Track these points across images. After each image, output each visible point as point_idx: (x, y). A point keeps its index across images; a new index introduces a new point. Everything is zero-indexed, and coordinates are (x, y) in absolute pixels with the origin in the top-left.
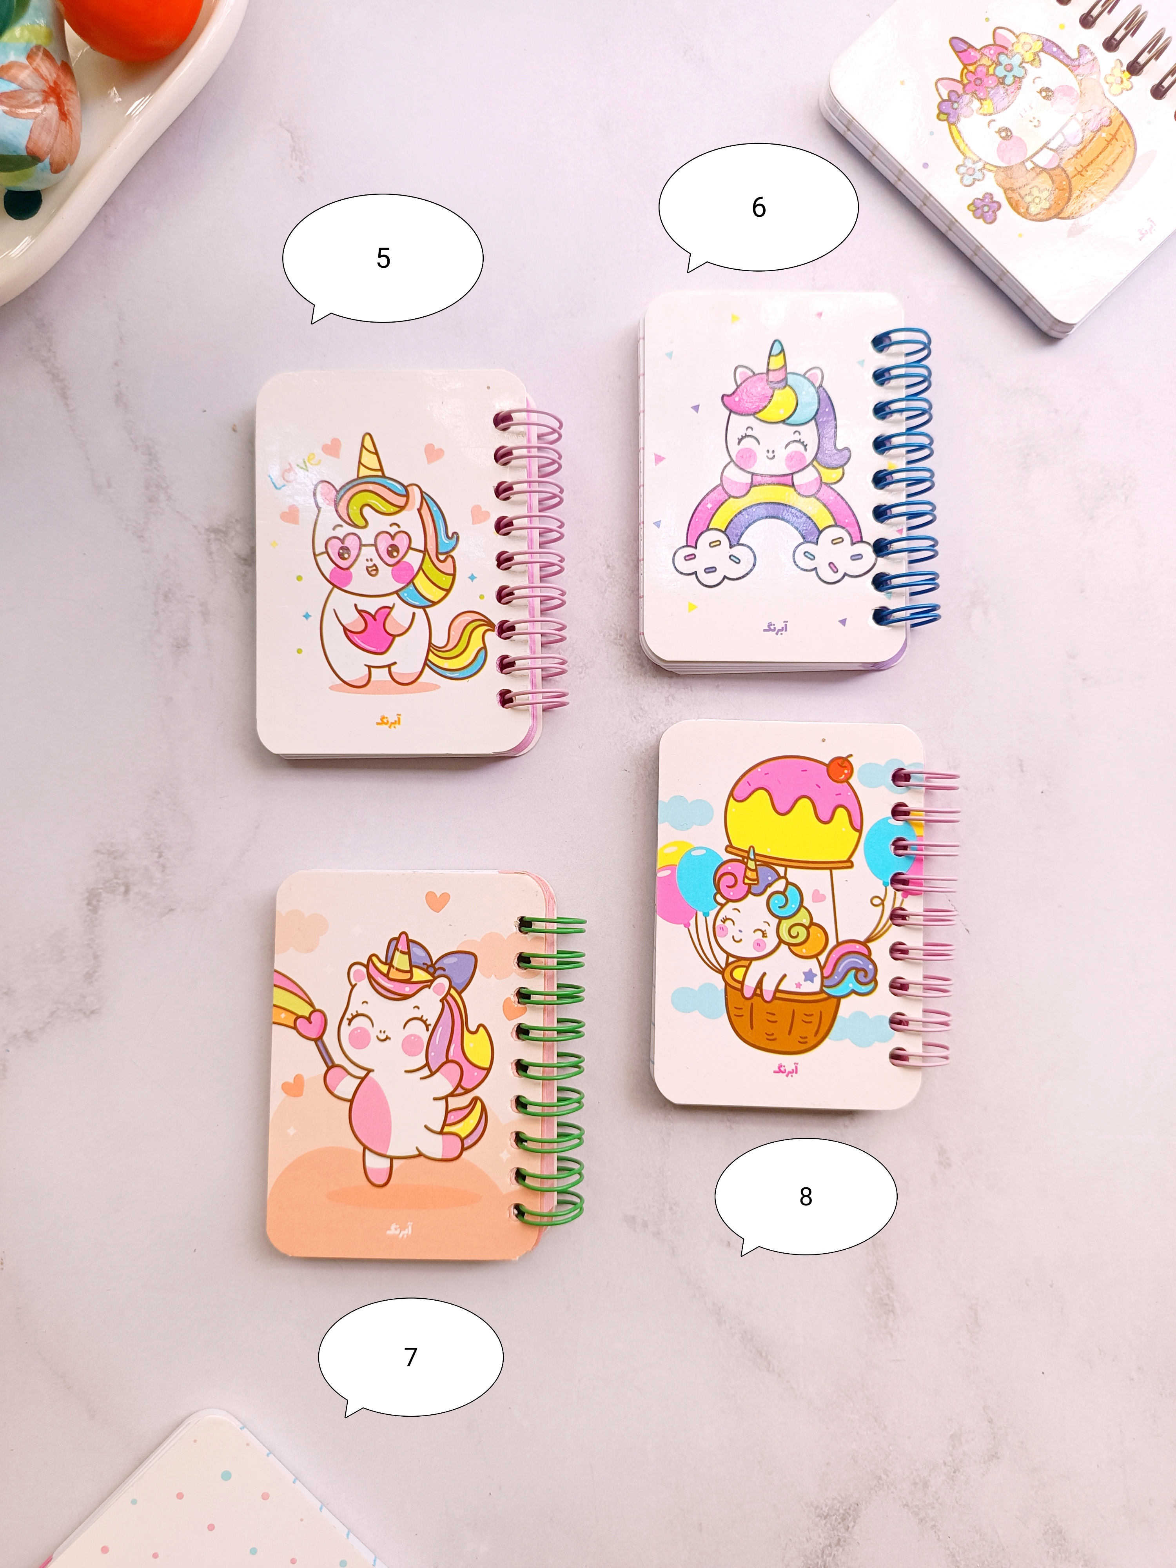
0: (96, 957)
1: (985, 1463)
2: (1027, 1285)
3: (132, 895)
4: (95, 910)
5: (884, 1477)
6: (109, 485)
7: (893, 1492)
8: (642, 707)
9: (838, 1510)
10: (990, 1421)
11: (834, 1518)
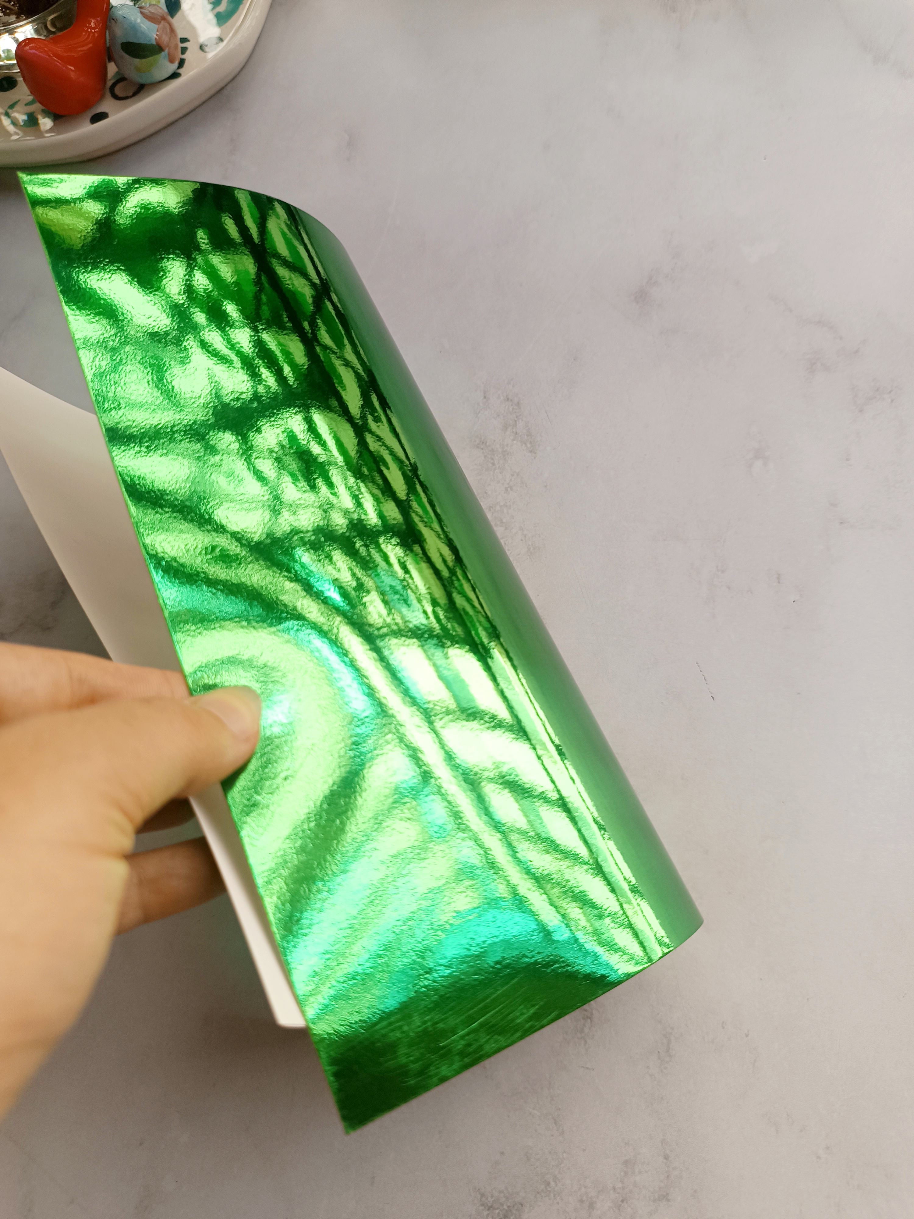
1: (654, 1201)
2: (723, 1028)
5: (552, 1184)
7: (558, 1203)
9: (502, 1205)
10: (666, 1158)
11: (497, 1211)
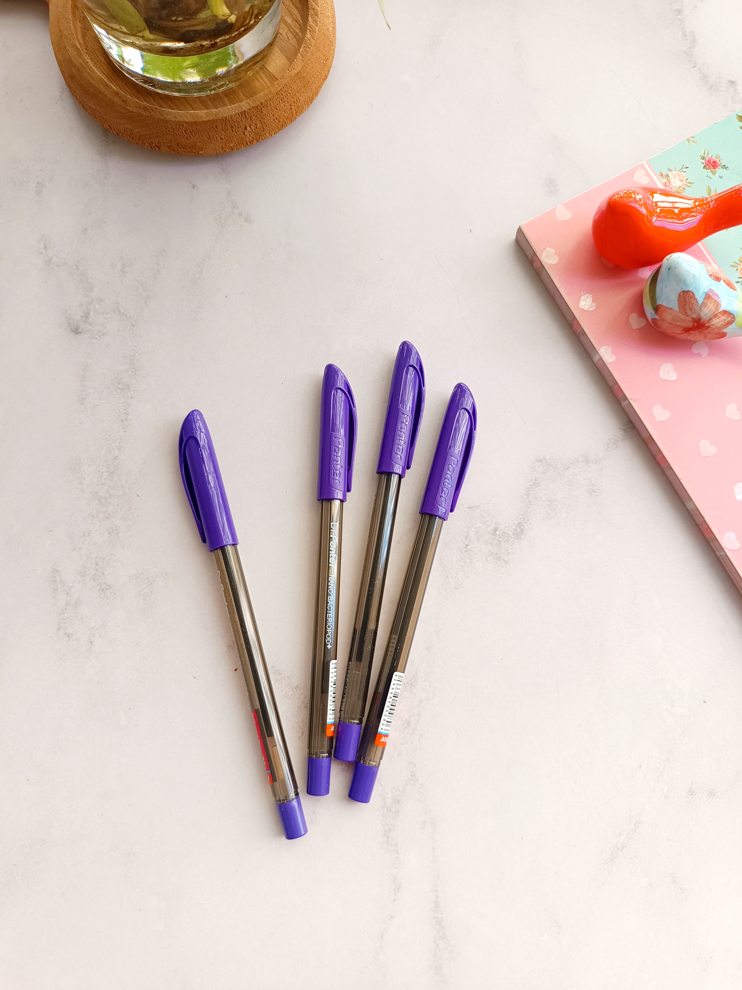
0: (528, 495)
3: (493, 526)
4: (520, 525)
6: (424, 822)
8: (109, 535)
